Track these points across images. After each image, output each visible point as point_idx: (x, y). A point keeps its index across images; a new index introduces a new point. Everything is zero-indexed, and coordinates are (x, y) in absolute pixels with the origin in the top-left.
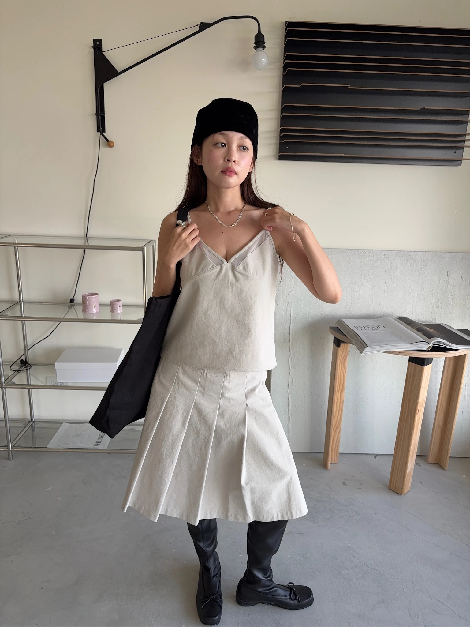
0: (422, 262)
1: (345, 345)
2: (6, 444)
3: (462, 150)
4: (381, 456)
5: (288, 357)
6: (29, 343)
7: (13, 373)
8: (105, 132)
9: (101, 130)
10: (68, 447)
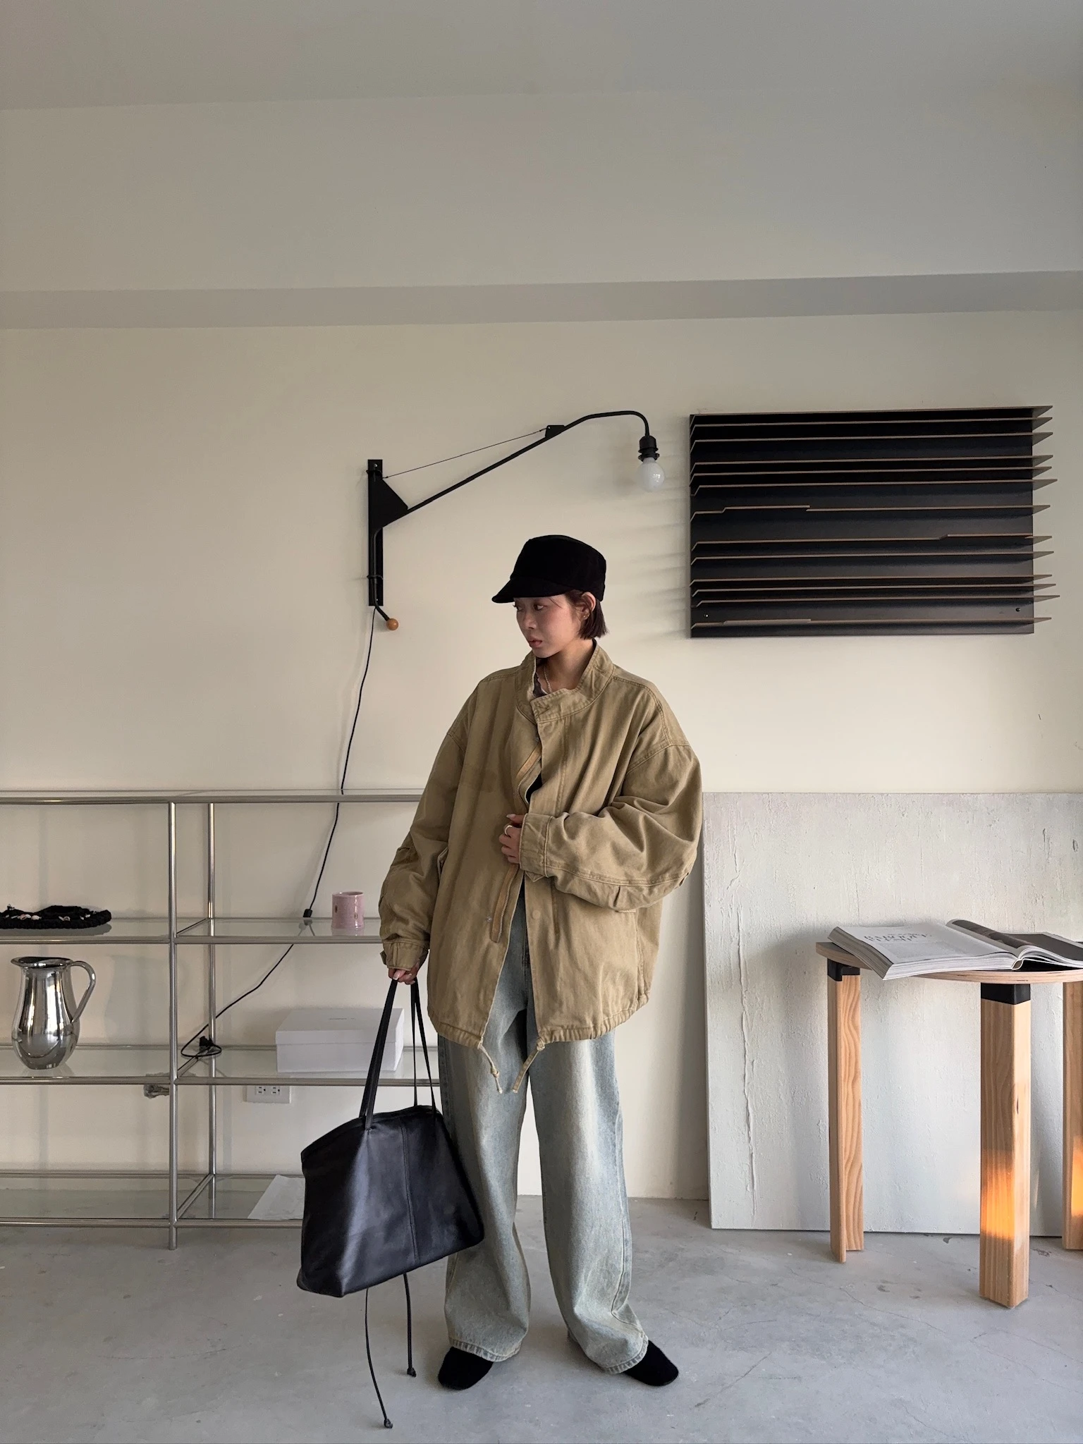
1: (851, 978)
2: (165, 1213)
3: (1032, 605)
4: (956, 1239)
5: (739, 1015)
7: (187, 1060)
8: (382, 605)
9: (376, 603)
10: (290, 1217)
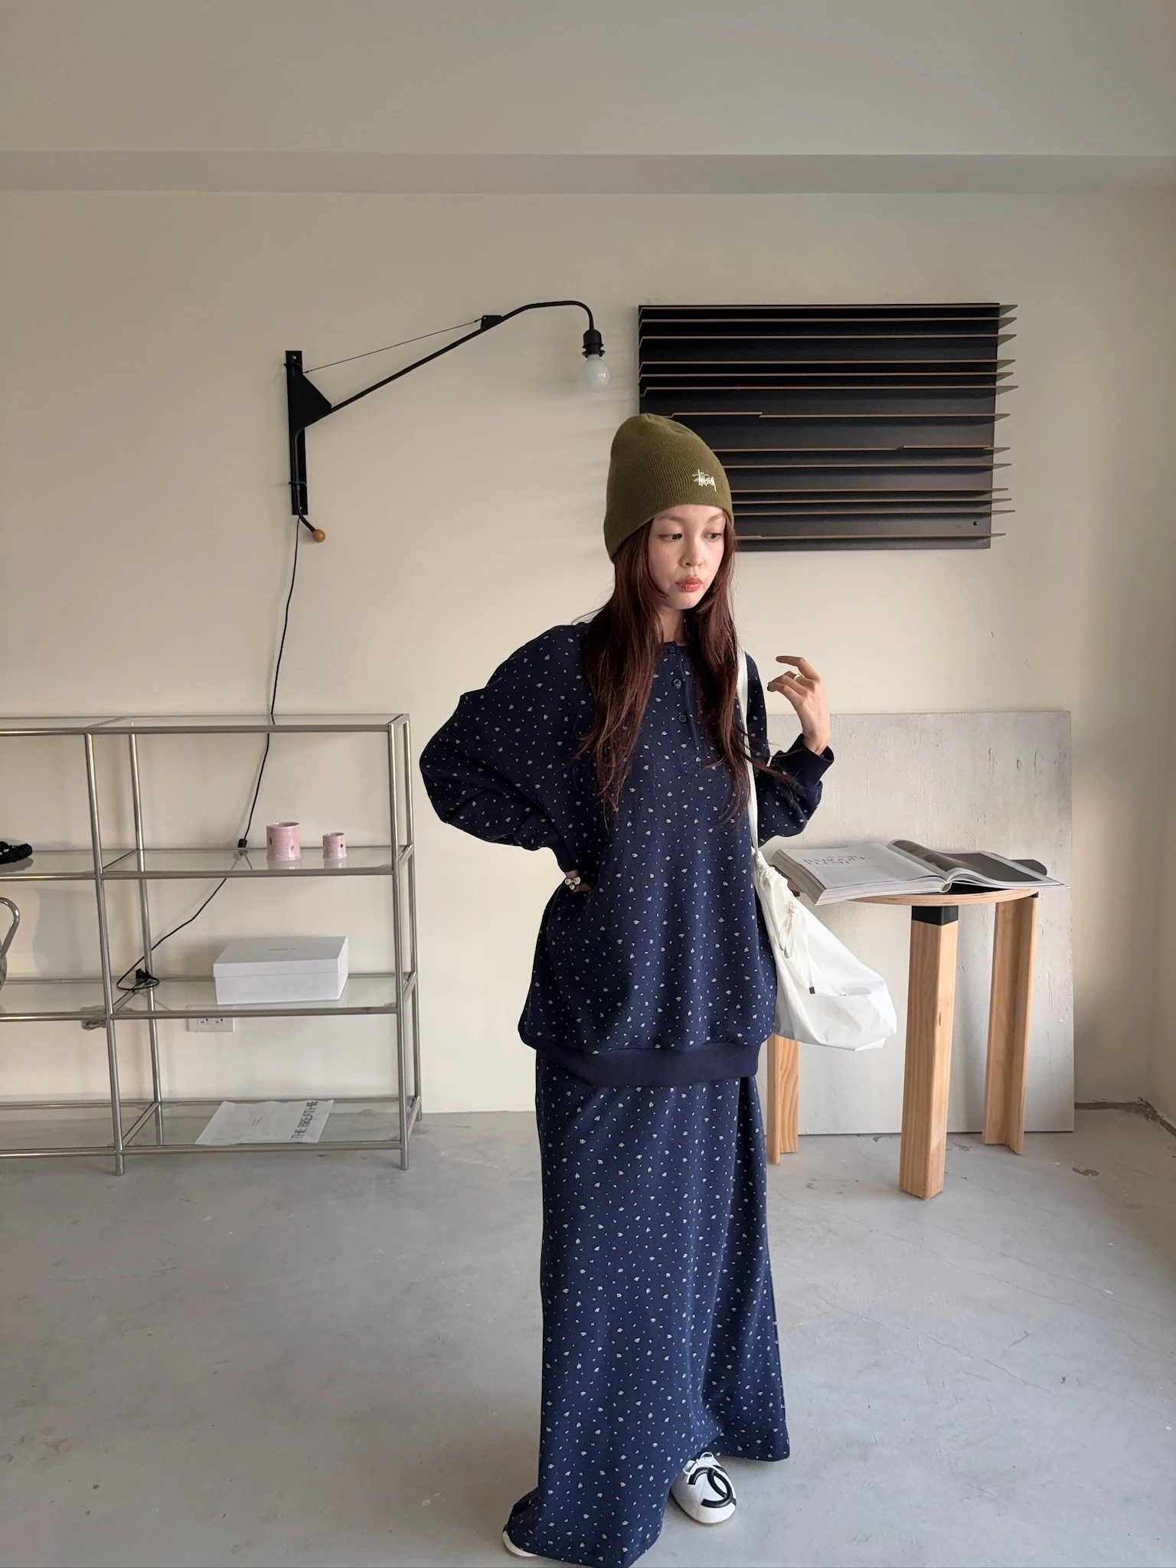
0: (937, 734)
3: (989, 518)
4: (884, 1138)
7: (124, 994)
8: (307, 514)
9: (300, 512)
10: (238, 1142)
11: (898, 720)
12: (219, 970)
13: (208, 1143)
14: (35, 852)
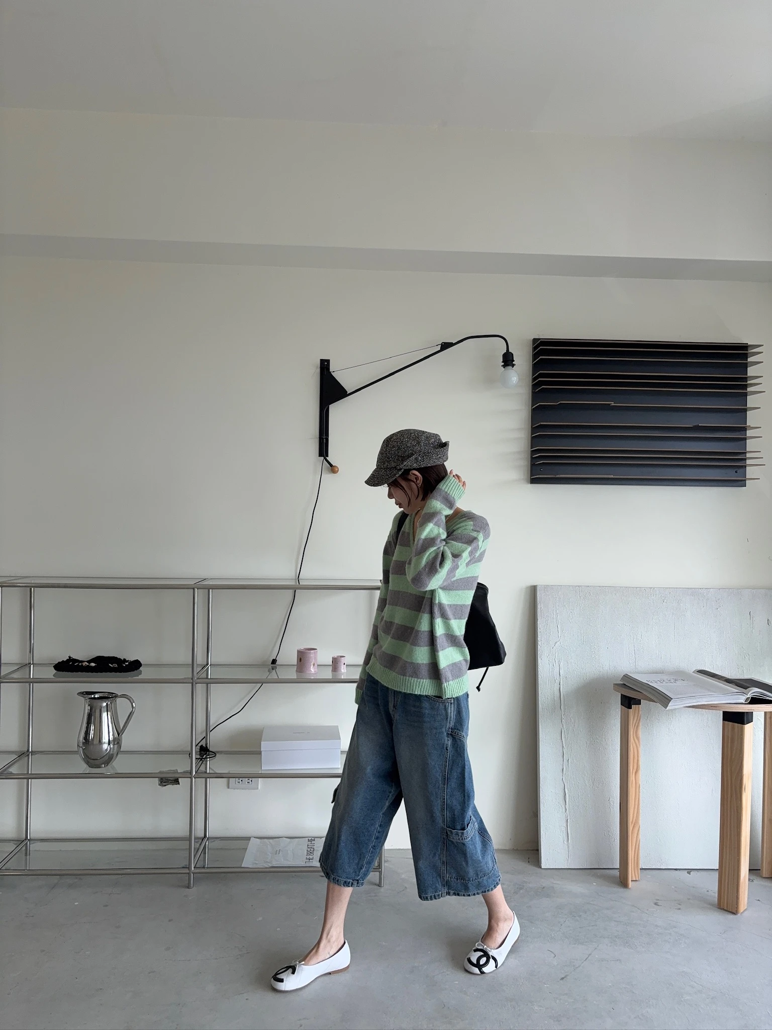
0: (717, 601)
1: (637, 707)
2: (186, 864)
3: (745, 470)
4: (696, 872)
5: (560, 730)
6: (213, 721)
8: (328, 457)
9: (324, 455)
10: (271, 865)
11: (693, 592)
12: (265, 746)
13: (250, 866)
14: (144, 665)
